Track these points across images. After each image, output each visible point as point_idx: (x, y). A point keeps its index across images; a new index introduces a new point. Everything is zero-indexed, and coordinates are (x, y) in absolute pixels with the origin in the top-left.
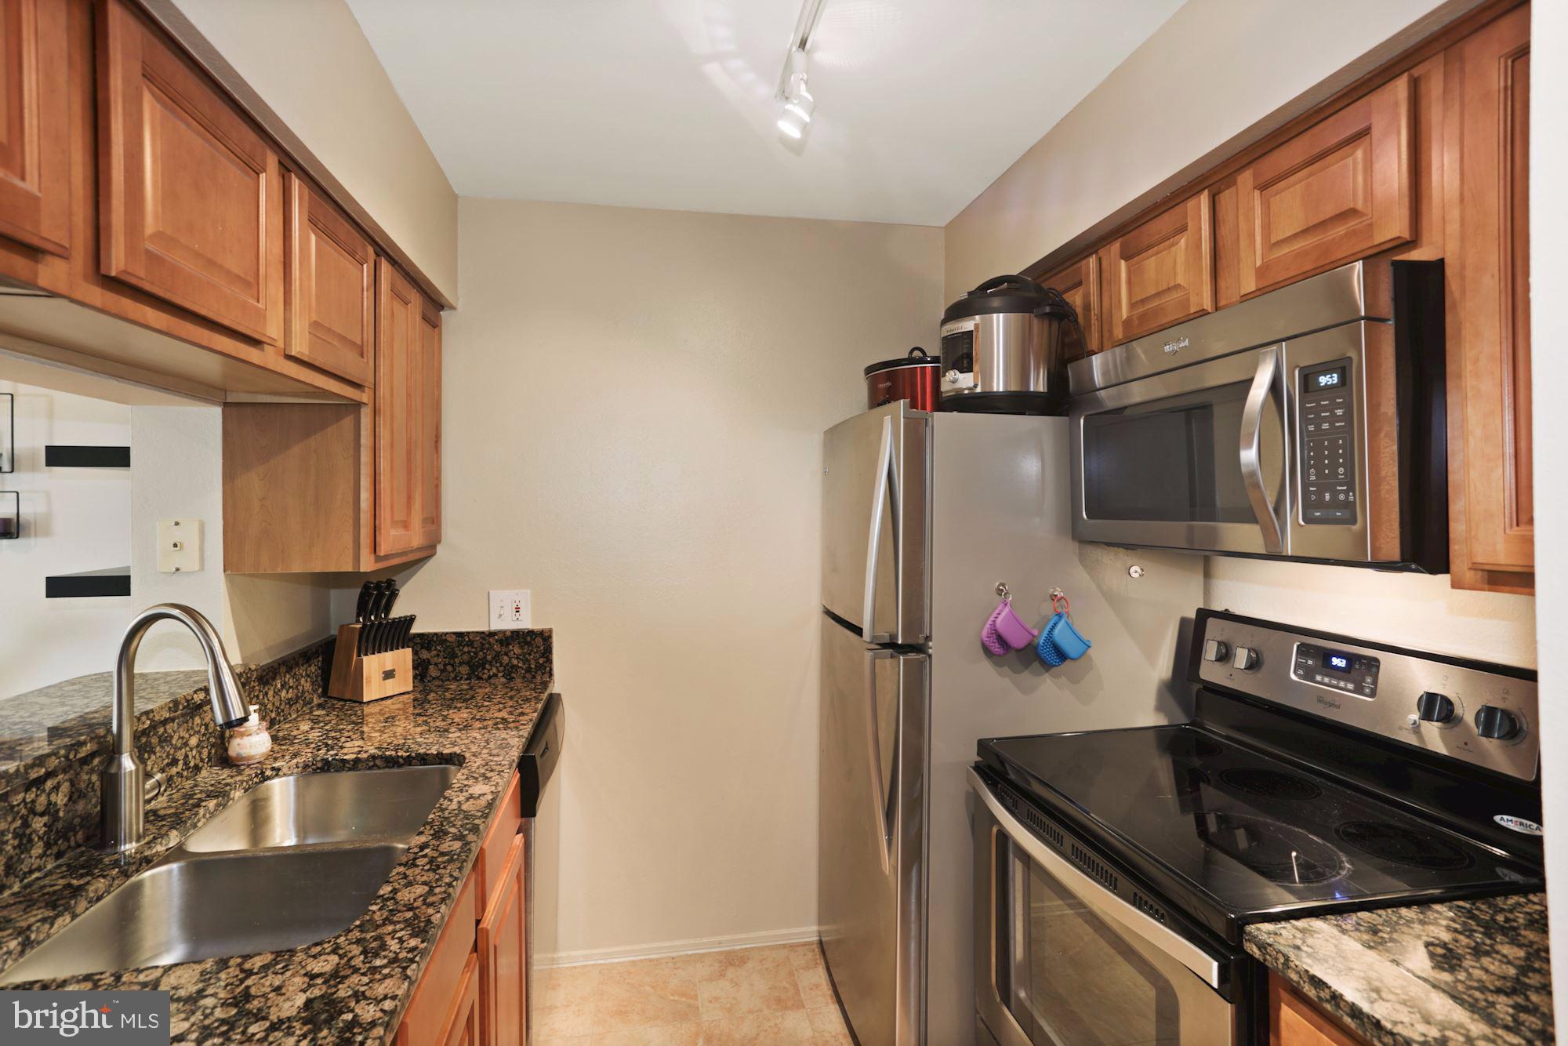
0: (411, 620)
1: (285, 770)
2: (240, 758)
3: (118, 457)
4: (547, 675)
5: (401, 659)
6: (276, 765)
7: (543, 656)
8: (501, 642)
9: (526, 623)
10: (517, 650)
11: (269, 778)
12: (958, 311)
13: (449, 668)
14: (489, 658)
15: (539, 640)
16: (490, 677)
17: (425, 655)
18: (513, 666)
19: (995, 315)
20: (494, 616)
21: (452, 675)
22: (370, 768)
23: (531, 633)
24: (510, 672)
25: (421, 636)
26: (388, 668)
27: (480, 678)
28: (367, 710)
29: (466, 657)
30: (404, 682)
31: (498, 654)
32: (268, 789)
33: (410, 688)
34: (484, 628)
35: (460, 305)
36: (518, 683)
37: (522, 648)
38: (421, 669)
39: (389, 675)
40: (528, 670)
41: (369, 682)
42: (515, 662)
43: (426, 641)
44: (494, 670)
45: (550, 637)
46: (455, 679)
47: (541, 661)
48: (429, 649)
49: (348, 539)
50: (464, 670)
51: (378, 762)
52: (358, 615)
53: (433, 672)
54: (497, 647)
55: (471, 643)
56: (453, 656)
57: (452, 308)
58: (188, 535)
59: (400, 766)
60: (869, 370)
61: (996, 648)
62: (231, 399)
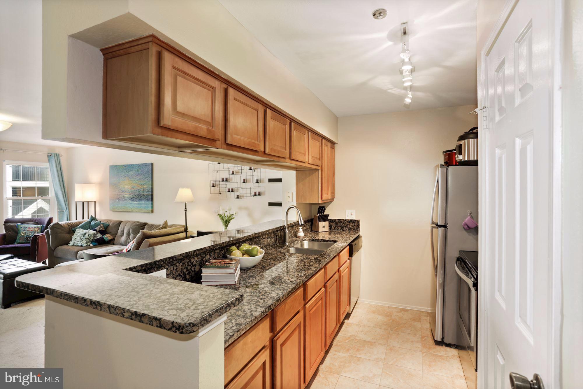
0: (328, 215)
1: (306, 240)
2: (299, 236)
3: (279, 180)
4: (358, 231)
5: (326, 224)
6: (305, 238)
7: (357, 226)
8: (348, 222)
9: (354, 218)
10: (351, 224)
11: (304, 241)
12: (462, 138)
13: (336, 227)
14: (345, 225)
15: (356, 222)
16: (345, 230)
17: (331, 224)
18: (350, 228)
19: (471, 140)
20: (346, 216)
21: (337, 229)
22: (321, 241)
23: (355, 220)
24: (350, 229)
25: (329, 219)
26: (324, 225)
27: (343, 230)
28: (319, 233)
29: (340, 225)
30: (327, 229)
31: (347, 225)
32: (304, 243)
33: (328, 230)
34: (344, 219)
35: (339, 143)
36: (352, 232)
37: (353, 224)
38: (330, 227)
39: (324, 227)
40: (354, 229)
41: (320, 227)
42: (351, 227)
43: (331, 221)
44: (346, 229)
45: (359, 222)
46: (338, 230)
47: (357, 227)
48: (332, 223)
49: (317, 196)
50: (340, 228)
51: (322, 240)
52: (318, 214)
53: (333, 228)
54: (347, 223)
55: (341, 222)
56: (337, 224)
57: (337, 143)
58: (290, 195)
59: (326, 242)
60: (444, 152)
61: (467, 228)
62: (297, 169)
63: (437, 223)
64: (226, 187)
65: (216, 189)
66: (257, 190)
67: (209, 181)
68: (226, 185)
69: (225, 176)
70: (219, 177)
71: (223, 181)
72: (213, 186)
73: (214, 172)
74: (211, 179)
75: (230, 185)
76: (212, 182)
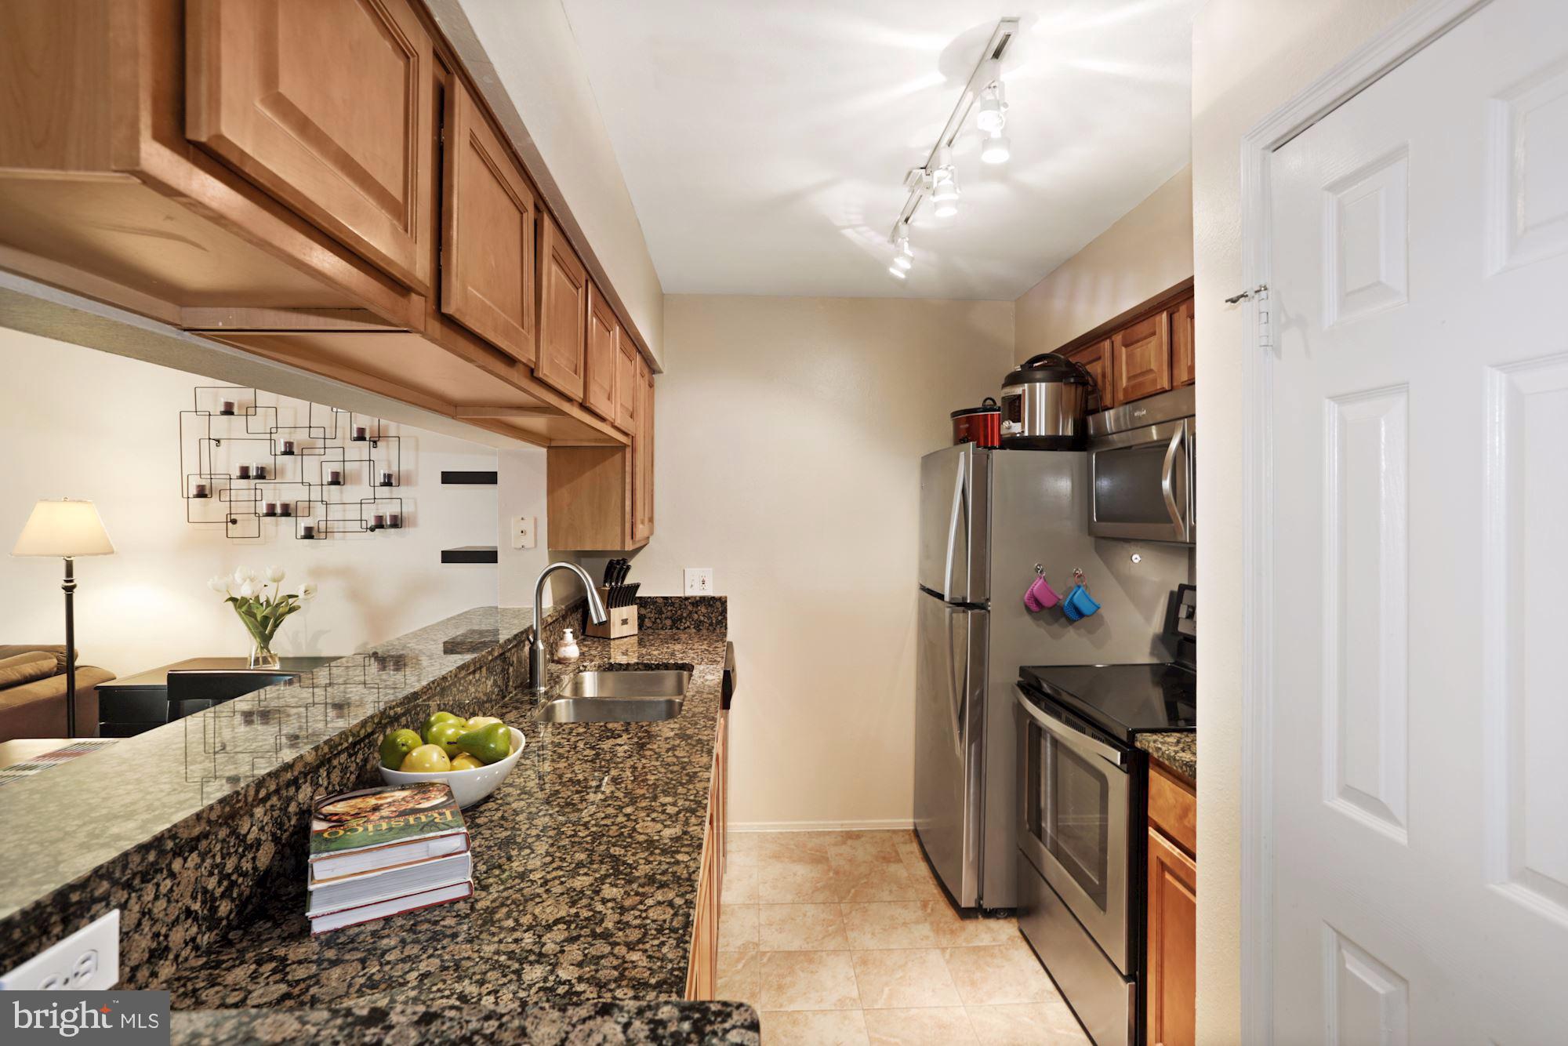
0: (636, 587)
1: (588, 668)
2: (565, 659)
3: (490, 478)
4: (723, 628)
5: (630, 612)
6: (585, 664)
7: (721, 614)
8: (692, 604)
9: (709, 591)
10: (704, 610)
11: (581, 671)
12: (1014, 379)
13: (658, 620)
14: (685, 615)
15: (718, 604)
16: (685, 628)
17: (643, 611)
18: (700, 622)
19: (1038, 384)
20: (688, 584)
21: (660, 626)
22: (636, 670)
23: (713, 598)
24: (698, 625)
25: (640, 598)
26: (625, 617)
27: (678, 629)
28: (612, 642)
29: (669, 614)
30: (632, 628)
31: (691, 612)
32: (582, 678)
33: (636, 632)
34: (682, 595)
35: (665, 372)
36: (704, 632)
37: (707, 609)
38: (641, 619)
39: (625, 622)
40: (711, 624)
41: (614, 625)
42: (702, 618)
43: (643, 603)
44: (688, 623)
45: (726, 601)
46: (662, 628)
47: (720, 618)
48: (645, 607)
49: (618, 530)
50: (668, 622)
51: (640, 666)
52: (605, 582)
53: (647, 623)
54: (690, 608)
55: (673, 604)
56: (661, 613)
57: (660, 372)
58: (528, 526)
59: (653, 670)
60: (954, 414)
61: (1034, 607)
62: (553, 444)
63: (965, 598)
64: (258, 498)
65: (215, 508)
66: (388, 510)
67: (184, 480)
68: (258, 492)
69: (257, 455)
70: (229, 460)
71: (245, 474)
72: (202, 493)
73: (205, 443)
74: (191, 467)
75: (274, 493)
76: (195, 482)
